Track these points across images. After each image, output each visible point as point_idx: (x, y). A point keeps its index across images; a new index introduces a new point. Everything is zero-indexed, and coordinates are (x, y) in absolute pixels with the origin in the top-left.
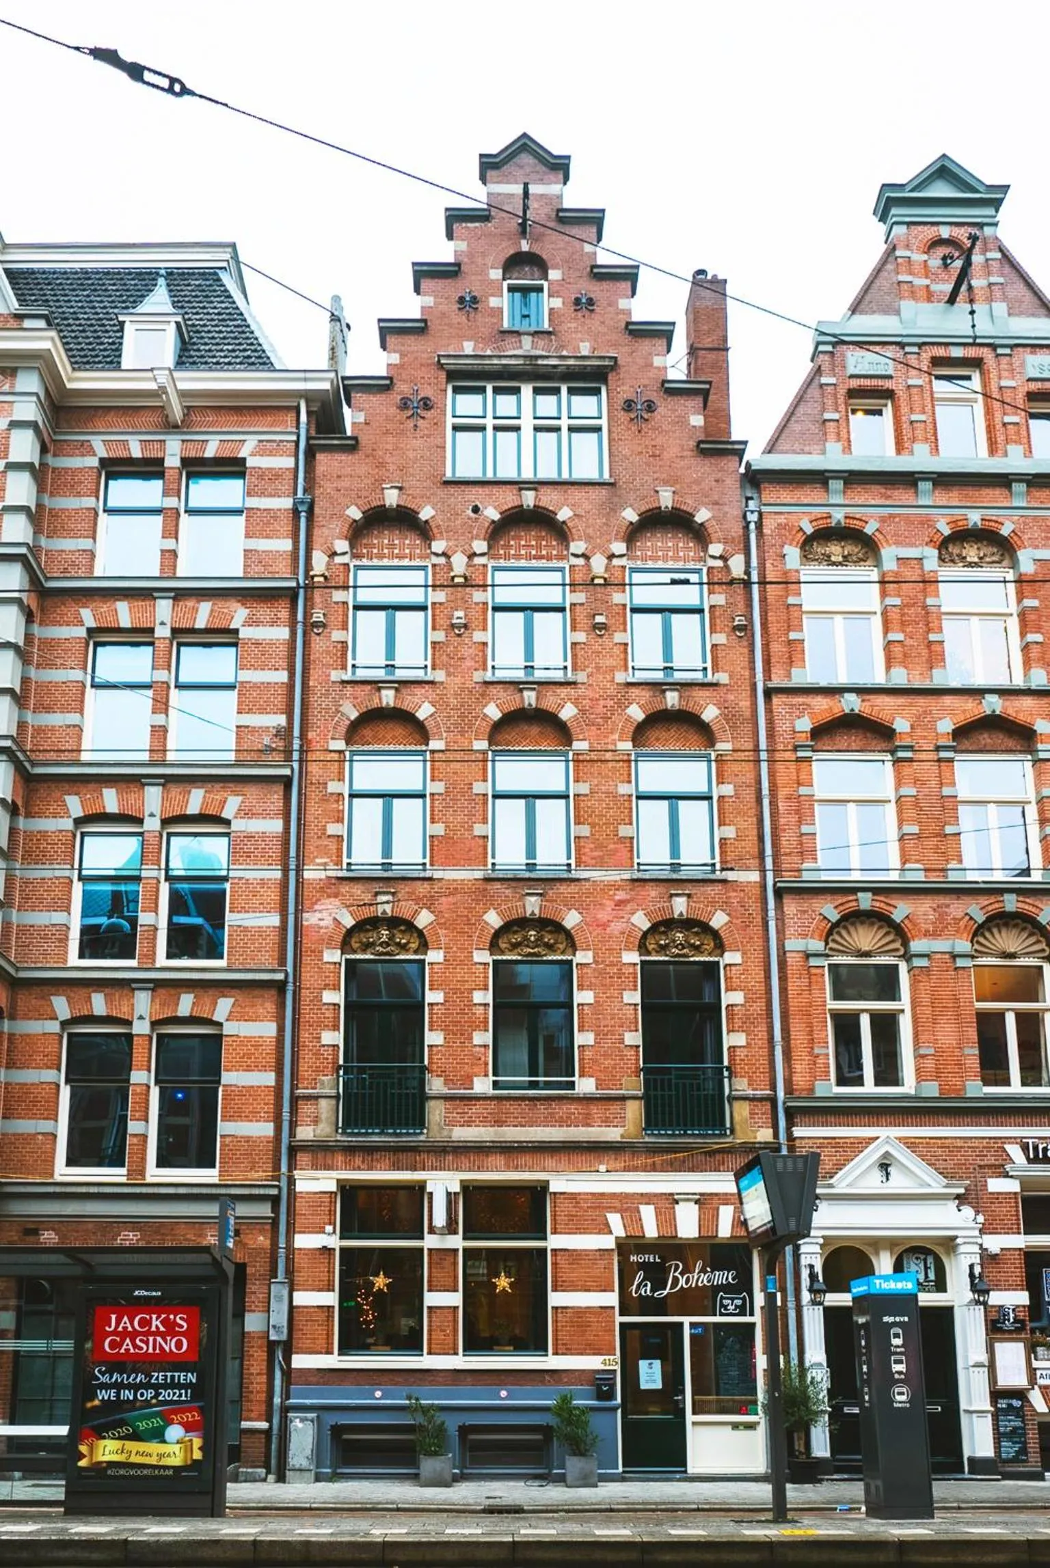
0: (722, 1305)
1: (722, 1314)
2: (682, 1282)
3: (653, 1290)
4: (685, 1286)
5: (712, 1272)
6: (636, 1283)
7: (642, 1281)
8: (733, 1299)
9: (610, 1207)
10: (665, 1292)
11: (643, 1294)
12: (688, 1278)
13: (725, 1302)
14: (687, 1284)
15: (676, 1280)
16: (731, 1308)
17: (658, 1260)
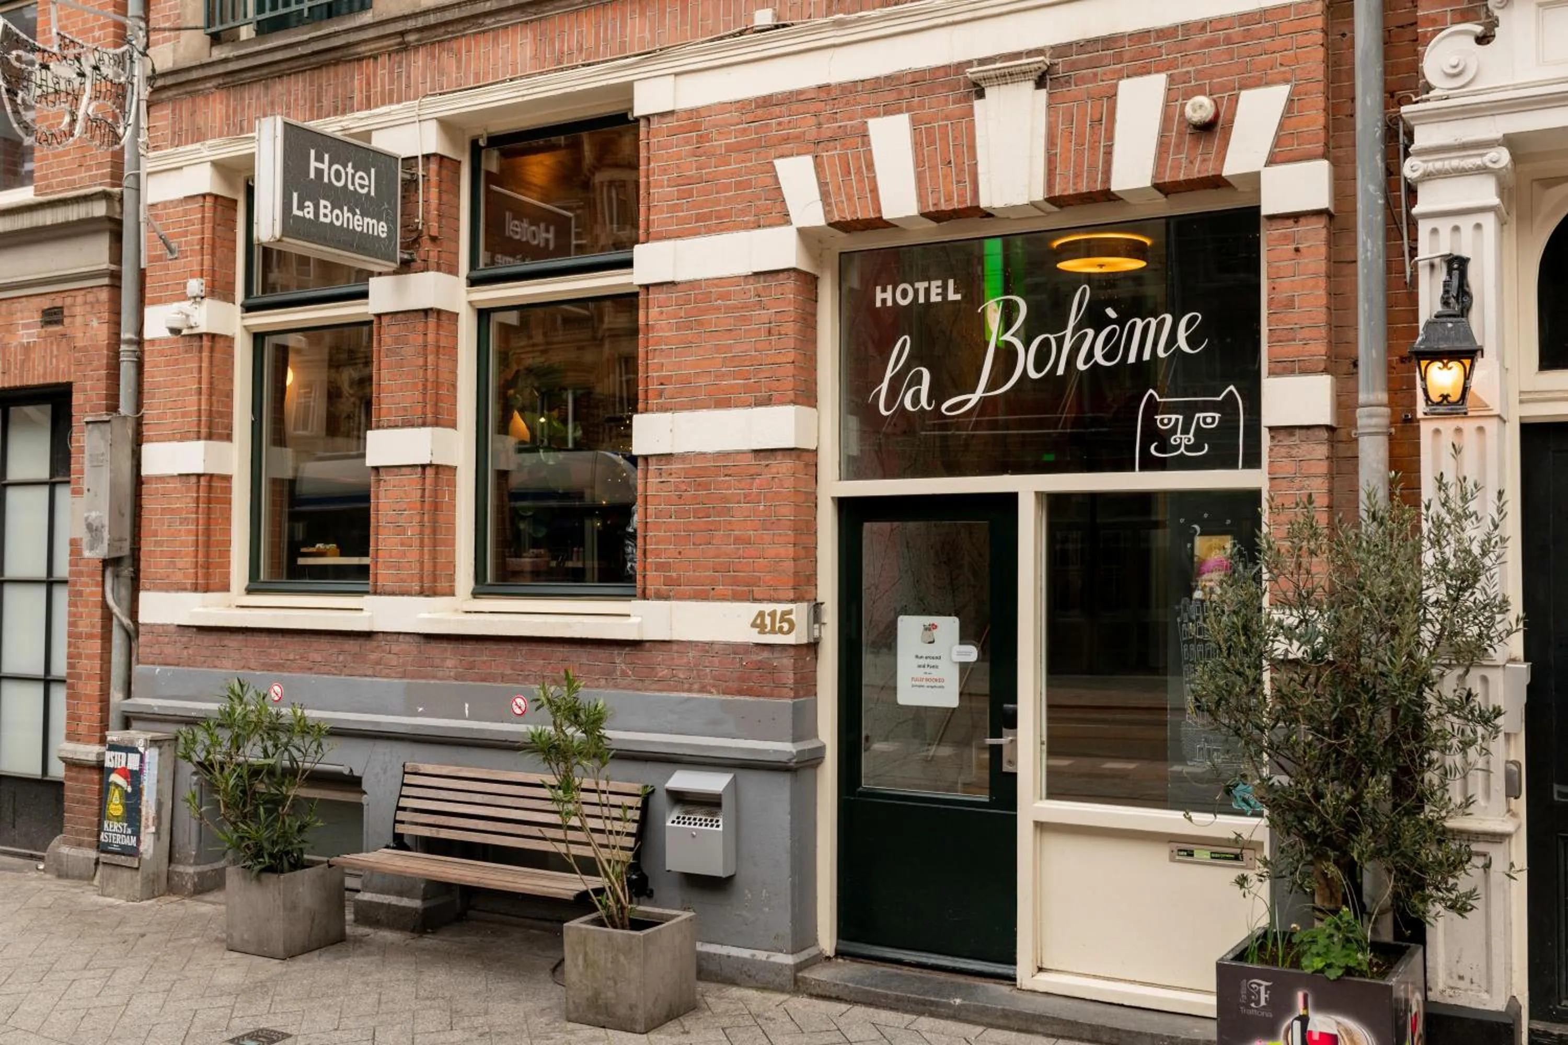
0: (1152, 434)
1: (1149, 464)
2: (1026, 362)
3: (937, 394)
4: (1033, 374)
5: (1121, 322)
6: (889, 374)
7: (907, 367)
8: (1189, 411)
9: (786, 139)
10: (974, 398)
11: (908, 405)
12: (1046, 343)
13: (1165, 420)
14: (1038, 367)
15: (1007, 356)
16: (1182, 440)
17: (953, 296)
